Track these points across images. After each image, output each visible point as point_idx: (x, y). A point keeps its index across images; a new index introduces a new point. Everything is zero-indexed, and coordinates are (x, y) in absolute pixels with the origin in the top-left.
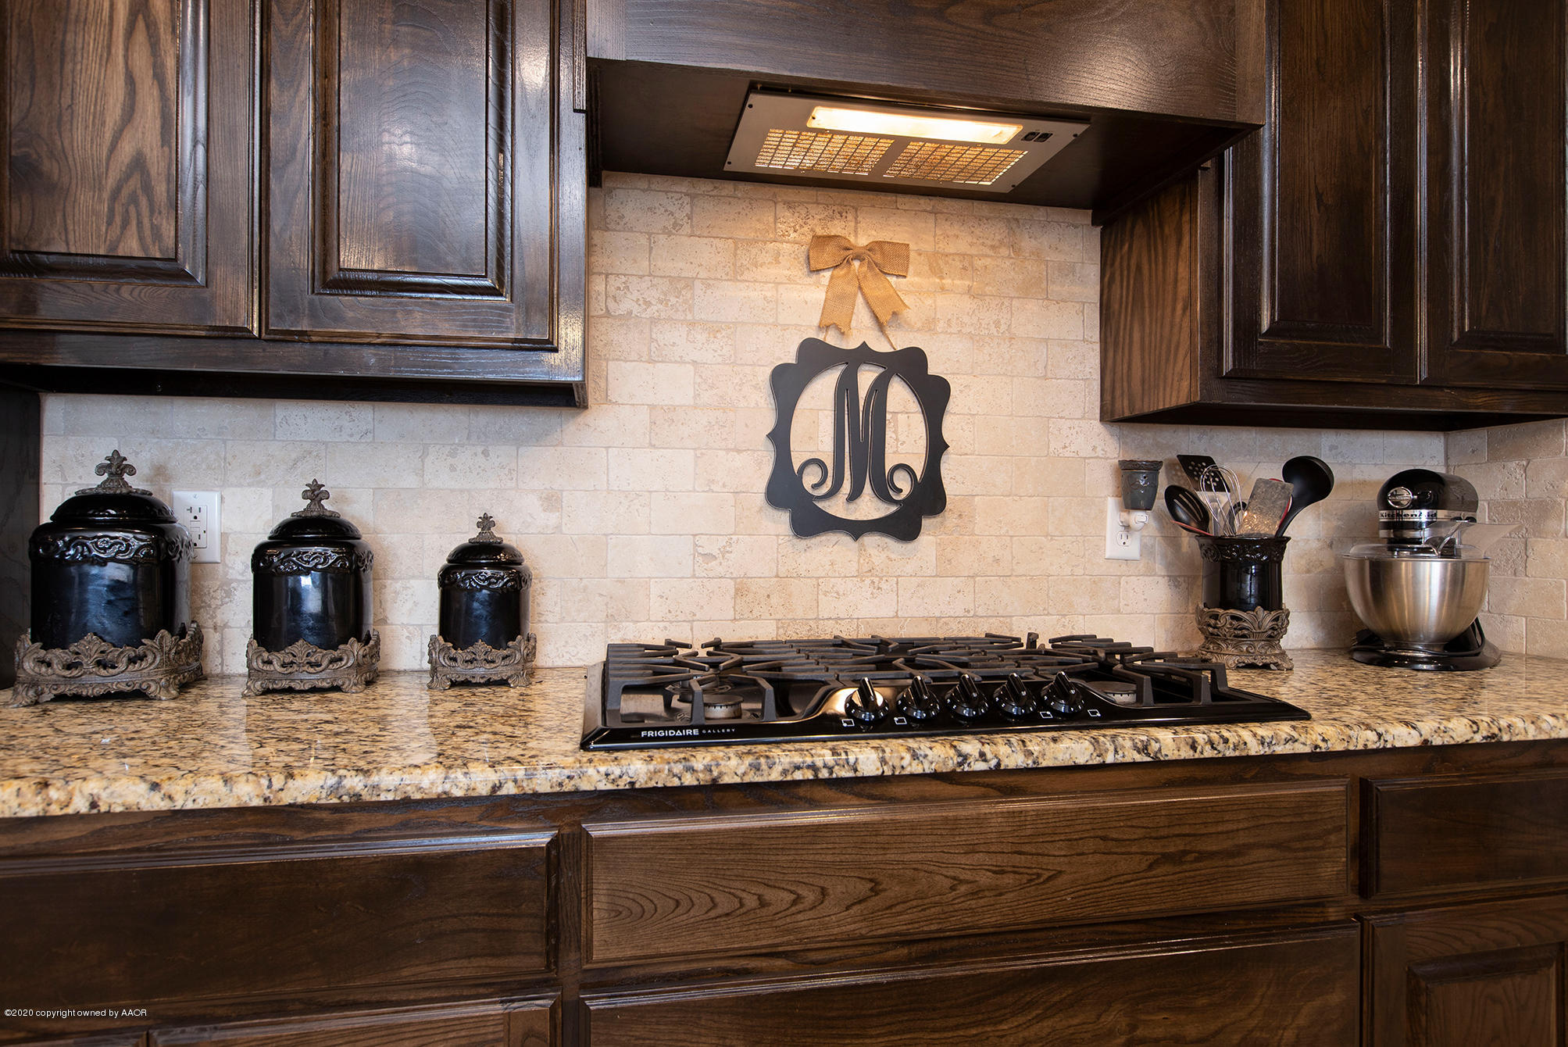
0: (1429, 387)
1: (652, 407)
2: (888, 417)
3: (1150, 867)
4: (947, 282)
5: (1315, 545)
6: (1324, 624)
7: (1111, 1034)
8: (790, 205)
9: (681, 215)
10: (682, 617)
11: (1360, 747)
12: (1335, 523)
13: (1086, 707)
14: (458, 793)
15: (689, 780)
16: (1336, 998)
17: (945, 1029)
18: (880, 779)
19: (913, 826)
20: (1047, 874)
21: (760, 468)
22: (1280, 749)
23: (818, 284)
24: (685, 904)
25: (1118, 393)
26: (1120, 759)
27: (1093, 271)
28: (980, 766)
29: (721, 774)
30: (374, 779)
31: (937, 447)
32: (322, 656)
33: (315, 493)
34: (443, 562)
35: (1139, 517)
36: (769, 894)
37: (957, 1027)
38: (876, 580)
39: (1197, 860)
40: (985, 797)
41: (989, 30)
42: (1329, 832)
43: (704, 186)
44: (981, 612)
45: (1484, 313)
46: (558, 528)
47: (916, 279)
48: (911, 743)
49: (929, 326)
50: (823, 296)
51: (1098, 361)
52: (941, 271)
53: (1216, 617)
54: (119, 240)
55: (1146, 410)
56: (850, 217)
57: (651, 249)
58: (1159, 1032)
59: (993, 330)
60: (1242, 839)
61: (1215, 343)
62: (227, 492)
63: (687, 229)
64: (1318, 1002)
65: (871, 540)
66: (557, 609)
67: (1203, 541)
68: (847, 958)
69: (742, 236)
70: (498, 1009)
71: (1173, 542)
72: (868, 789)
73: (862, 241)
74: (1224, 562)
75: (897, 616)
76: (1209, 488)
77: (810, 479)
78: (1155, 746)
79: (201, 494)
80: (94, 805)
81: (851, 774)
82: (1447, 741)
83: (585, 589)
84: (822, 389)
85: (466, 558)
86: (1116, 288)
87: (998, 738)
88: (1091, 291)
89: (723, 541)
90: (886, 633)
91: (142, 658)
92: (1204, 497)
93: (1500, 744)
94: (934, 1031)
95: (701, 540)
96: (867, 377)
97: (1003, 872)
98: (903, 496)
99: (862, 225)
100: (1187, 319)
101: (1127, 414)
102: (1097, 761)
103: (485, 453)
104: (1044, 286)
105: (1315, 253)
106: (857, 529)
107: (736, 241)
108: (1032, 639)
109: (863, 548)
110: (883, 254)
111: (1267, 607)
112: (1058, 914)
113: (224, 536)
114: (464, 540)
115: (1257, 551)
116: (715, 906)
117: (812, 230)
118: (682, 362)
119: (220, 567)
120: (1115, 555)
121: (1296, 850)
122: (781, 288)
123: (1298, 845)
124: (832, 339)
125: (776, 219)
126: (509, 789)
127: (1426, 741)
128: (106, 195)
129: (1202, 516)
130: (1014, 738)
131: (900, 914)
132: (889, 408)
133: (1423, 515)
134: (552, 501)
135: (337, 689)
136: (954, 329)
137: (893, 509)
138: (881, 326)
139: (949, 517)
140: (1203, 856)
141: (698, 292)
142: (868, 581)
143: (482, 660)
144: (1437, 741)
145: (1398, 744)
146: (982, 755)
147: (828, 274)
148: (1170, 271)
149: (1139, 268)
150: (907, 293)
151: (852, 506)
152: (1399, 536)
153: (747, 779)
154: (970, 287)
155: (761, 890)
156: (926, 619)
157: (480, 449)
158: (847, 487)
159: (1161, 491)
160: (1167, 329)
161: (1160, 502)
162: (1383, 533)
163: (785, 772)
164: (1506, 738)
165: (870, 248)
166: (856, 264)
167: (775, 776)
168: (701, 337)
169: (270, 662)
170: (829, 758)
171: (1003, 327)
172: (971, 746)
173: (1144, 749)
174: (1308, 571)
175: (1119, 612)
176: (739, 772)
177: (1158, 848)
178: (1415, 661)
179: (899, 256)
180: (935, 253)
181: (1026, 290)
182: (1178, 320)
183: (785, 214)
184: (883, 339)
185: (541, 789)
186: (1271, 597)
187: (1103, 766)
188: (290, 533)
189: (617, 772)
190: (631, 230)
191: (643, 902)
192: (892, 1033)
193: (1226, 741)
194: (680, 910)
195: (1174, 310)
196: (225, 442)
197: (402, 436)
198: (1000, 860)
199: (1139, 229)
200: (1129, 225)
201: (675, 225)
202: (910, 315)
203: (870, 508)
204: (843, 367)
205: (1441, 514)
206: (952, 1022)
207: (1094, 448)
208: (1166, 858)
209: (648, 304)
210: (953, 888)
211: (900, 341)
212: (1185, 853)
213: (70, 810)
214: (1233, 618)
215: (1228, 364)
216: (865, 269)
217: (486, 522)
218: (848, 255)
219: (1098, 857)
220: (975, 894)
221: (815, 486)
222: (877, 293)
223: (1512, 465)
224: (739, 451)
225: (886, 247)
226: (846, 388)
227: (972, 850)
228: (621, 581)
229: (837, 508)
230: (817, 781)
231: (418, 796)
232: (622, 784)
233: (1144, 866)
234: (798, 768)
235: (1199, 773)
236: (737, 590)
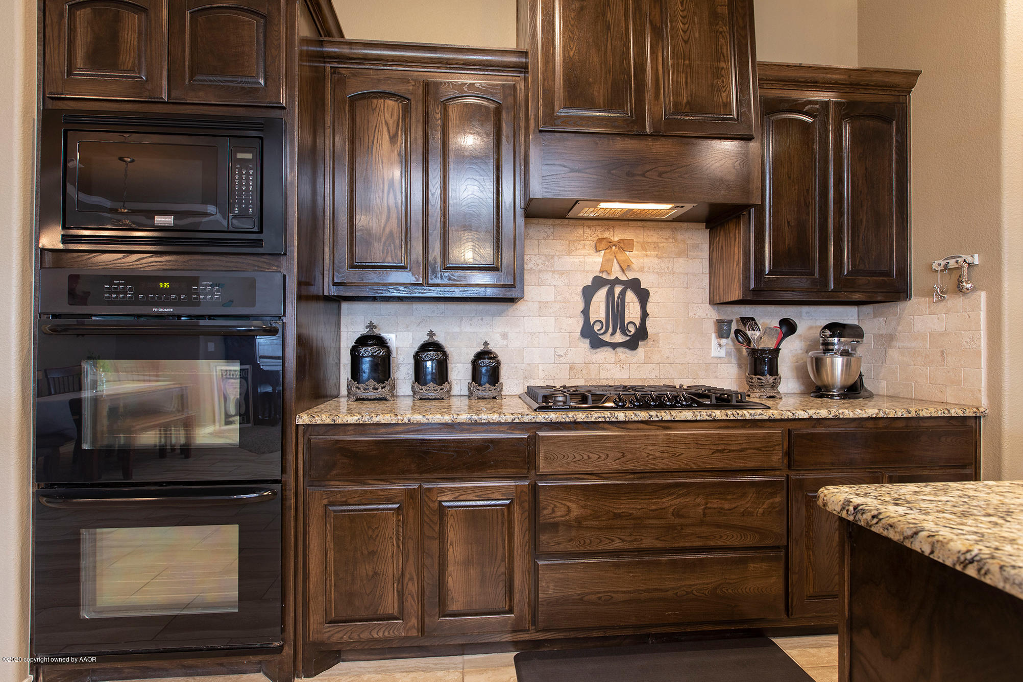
0: (833, 292)
1: (540, 302)
2: (626, 304)
3: (713, 453)
4: (648, 253)
5: (800, 352)
6: (803, 384)
7: (699, 505)
8: (589, 227)
9: (549, 232)
10: (550, 378)
11: (786, 418)
12: (808, 343)
13: (692, 403)
14: (503, 421)
15: (568, 420)
16: (778, 499)
17: (645, 499)
18: (624, 422)
19: (635, 437)
20: (678, 454)
21: (577, 324)
22: (757, 417)
23: (599, 255)
24: (566, 456)
25: (715, 294)
26: (702, 419)
27: (706, 247)
28: (656, 419)
29: (577, 418)
30: (480, 417)
31: (645, 315)
32: (438, 388)
33: (431, 334)
34: (472, 357)
35: (724, 341)
36: (591, 455)
37: (649, 499)
38: (622, 365)
39: (728, 452)
40: (658, 429)
41: (660, 179)
42: (775, 445)
43: (558, 221)
44: (662, 377)
45: (857, 263)
46: (507, 346)
47: (637, 252)
48: (634, 412)
49: (642, 270)
50: (601, 260)
51: (708, 281)
52: (646, 248)
53: (752, 378)
54: (386, 257)
55: (725, 301)
56: (611, 230)
57: (539, 245)
58: (715, 506)
59: (666, 270)
60: (744, 446)
61: (747, 278)
62: (398, 333)
63: (552, 237)
64: (771, 501)
65: (620, 350)
66: (507, 374)
67: (748, 350)
68: (615, 477)
69: (571, 239)
70: (514, 484)
71: (739, 351)
72: (621, 425)
73: (616, 239)
74: (755, 358)
75: (629, 378)
76: (749, 330)
77: (597, 328)
78: (714, 414)
79: (390, 335)
80: (409, 421)
81: (616, 420)
82: (819, 416)
83: (516, 367)
84: (602, 294)
85: (480, 355)
86: (714, 253)
87: (662, 411)
88: (706, 254)
89: (565, 350)
90: (626, 384)
91: (385, 387)
92: (749, 333)
93: (839, 419)
94: (642, 499)
95: (557, 350)
96: (618, 290)
97: (663, 452)
98: (632, 333)
99: (616, 233)
100: (737, 269)
101: (718, 302)
102: (694, 419)
103: (482, 319)
104: (686, 253)
105: (787, 243)
106: (614, 346)
107: (569, 241)
108: (681, 386)
109: (616, 353)
110: (624, 244)
111: (771, 375)
112: (682, 466)
113: (397, 348)
114: (478, 350)
115: (767, 354)
116: (575, 458)
117: (597, 236)
118: (550, 285)
119: (396, 359)
120: (715, 355)
121: (763, 451)
122: (586, 257)
123: (764, 449)
124: (604, 276)
125: (584, 232)
126: (517, 421)
127: (811, 416)
128: (382, 244)
129: (748, 341)
130: (667, 411)
131: (631, 463)
132: (626, 301)
133: (836, 340)
134: (505, 336)
135: (443, 399)
136: (651, 270)
137: (628, 338)
138: (623, 271)
139: (650, 341)
140: (730, 451)
141: (556, 260)
142: (618, 365)
143: (487, 390)
144: (815, 417)
145: (800, 417)
146: (657, 415)
147: (603, 252)
148: (732, 250)
149: (722, 247)
150: (634, 257)
151: (612, 337)
152: (827, 348)
153: (584, 420)
154: (657, 255)
155: (589, 454)
156: (641, 379)
157: (480, 318)
158: (610, 330)
159: (733, 331)
160: (731, 271)
161: (732, 335)
162: (821, 347)
163: (596, 418)
164: (841, 417)
165: (619, 242)
166: (614, 247)
167: (593, 420)
168: (557, 276)
169: (422, 389)
170: (609, 416)
171: (670, 269)
172: (653, 413)
173: (710, 416)
174: (797, 362)
175: (717, 378)
176: (583, 418)
177: (715, 447)
178: (833, 396)
179: (630, 244)
180: (644, 242)
181: (679, 255)
182: (735, 268)
183: (588, 230)
184: (624, 275)
185: (526, 421)
186: (774, 371)
187: (696, 421)
188: (425, 347)
189: (547, 417)
190: (532, 239)
191: (555, 455)
192: (628, 499)
193: (738, 414)
194: (565, 458)
195: (733, 265)
196: (397, 317)
197: (454, 314)
198: (663, 448)
199: (722, 233)
200: (719, 231)
201: (547, 236)
202: (634, 266)
203: (619, 338)
204: (609, 286)
205: (843, 339)
206: (647, 497)
207: (707, 315)
208: (718, 451)
209: (538, 265)
210: (648, 457)
211: (631, 276)
212: (725, 450)
213: (403, 422)
214: (758, 379)
215: (752, 286)
216: (617, 249)
217: (486, 344)
218: (610, 244)
219: (695, 449)
220: (655, 459)
221: (598, 330)
222: (622, 258)
223: (881, 319)
224: (571, 318)
225: (625, 241)
226: (610, 293)
227: (654, 445)
228: (529, 365)
229: (607, 338)
230: (605, 422)
231: (492, 422)
232: (548, 420)
233: (710, 453)
234: (600, 417)
235: (730, 424)
236: (570, 368)
